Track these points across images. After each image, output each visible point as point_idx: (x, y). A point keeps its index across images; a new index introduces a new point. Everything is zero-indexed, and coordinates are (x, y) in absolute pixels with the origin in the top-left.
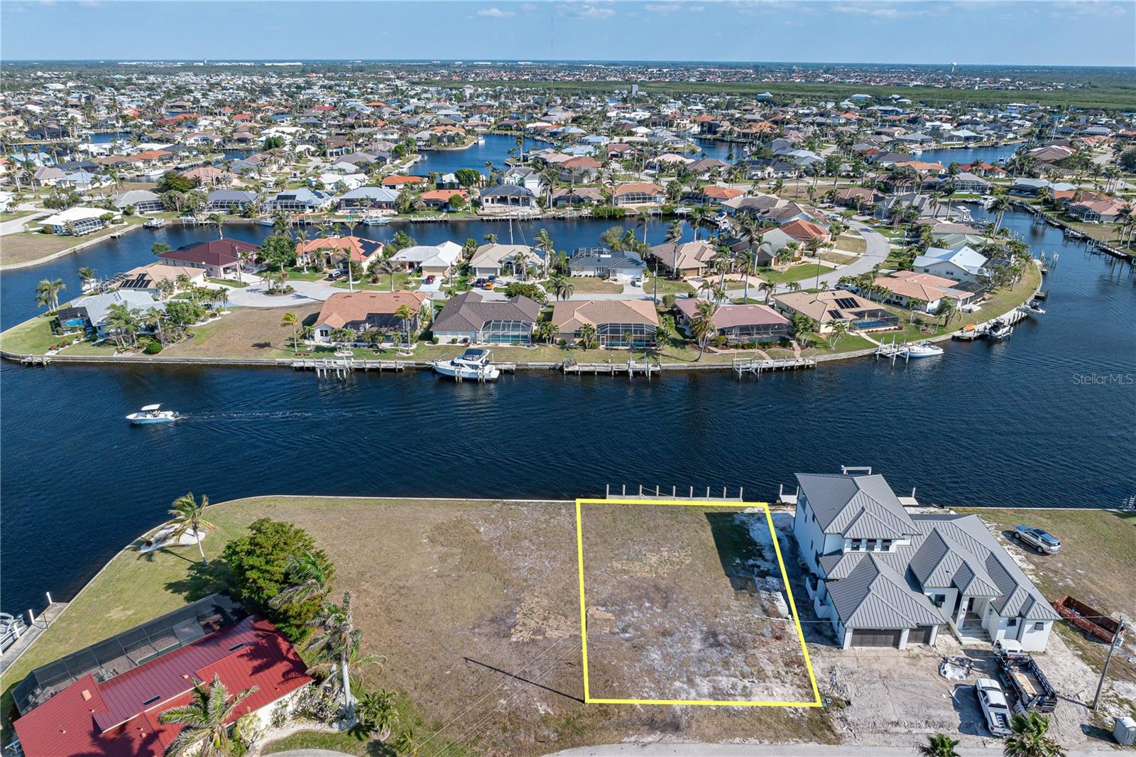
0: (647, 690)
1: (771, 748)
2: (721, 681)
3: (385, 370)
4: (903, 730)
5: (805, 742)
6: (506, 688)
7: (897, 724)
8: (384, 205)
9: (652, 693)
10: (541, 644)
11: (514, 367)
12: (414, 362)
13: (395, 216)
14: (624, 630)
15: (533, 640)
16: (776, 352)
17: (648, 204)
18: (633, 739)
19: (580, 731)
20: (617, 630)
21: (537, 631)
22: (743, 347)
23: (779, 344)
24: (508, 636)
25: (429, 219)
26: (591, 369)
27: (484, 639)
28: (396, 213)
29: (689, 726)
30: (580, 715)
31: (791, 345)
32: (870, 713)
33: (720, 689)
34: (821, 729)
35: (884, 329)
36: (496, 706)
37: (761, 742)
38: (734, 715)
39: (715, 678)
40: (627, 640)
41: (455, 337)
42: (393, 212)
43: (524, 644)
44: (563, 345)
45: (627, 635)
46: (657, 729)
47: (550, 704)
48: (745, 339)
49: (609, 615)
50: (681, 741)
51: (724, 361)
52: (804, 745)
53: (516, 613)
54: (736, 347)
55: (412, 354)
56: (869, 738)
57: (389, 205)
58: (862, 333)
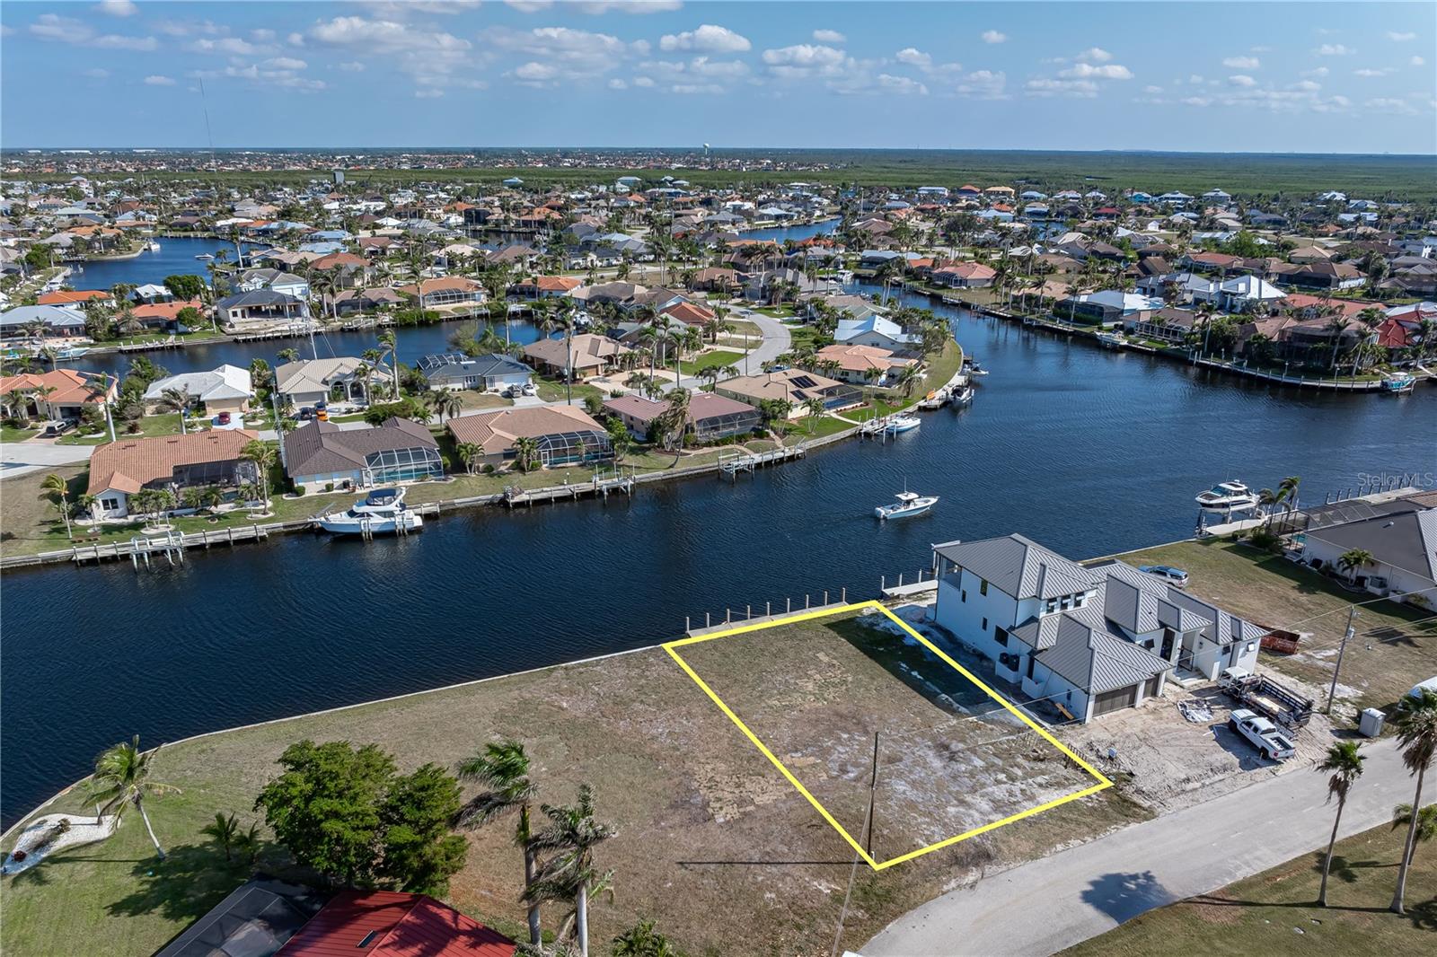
0: (924, 826)
1: (1099, 843)
2: (993, 792)
3: (238, 542)
4: (1197, 785)
5: (1125, 826)
6: (760, 879)
7: (1188, 780)
8: (67, 331)
9: (932, 828)
10: (759, 815)
11: (436, 509)
12: (281, 524)
13: (91, 345)
14: (843, 771)
15: (745, 814)
16: (756, 444)
17: (465, 304)
18: (953, 884)
19: (887, 896)
20: (836, 773)
21: (741, 802)
22: (717, 444)
23: (755, 436)
24: (711, 818)
25: (150, 346)
26: (544, 495)
27: (682, 831)
28: (92, 341)
29: (1000, 850)
30: (873, 879)
31: (768, 435)
32: (1157, 778)
33: (999, 801)
34: (1128, 808)
35: (851, 406)
36: (767, 905)
37: (1084, 842)
38: (1035, 823)
39: (985, 790)
40: (856, 780)
41: (330, 482)
42: (85, 340)
43: (736, 821)
44: (489, 470)
45: (852, 775)
46: (968, 864)
47: (830, 879)
48: (714, 436)
49: (812, 760)
50: (1004, 868)
51: (704, 463)
52: (1126, 829)
53: (697, 790)
54: (709, 444)
55: (271, 514)
56: (1176, 803)
57: (75, 330)
58: (832, 413)
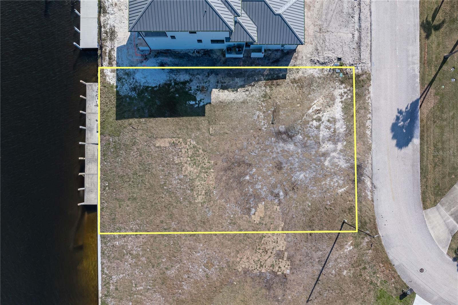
0: (332, 183)
2: (323, 135)
4: (357, 33)
6: (334, 272)
7: (353, 35)
9: (335, 180)
14: (277, 195)
15: (288, 259)
18: (369, 193)
20: (277, 201)
21: (279, 256)
24: (285, 276)
27: (288, 291)
32: (347, 49)
33: (330, 137)
34: (359, 81)
36: (350, 277)
37: (370, 119)
39: (321, 138)
40: (286, 194)
43: (292, 265)
45: (281, 193)
47: (345, 243)
56: (365, 55)
